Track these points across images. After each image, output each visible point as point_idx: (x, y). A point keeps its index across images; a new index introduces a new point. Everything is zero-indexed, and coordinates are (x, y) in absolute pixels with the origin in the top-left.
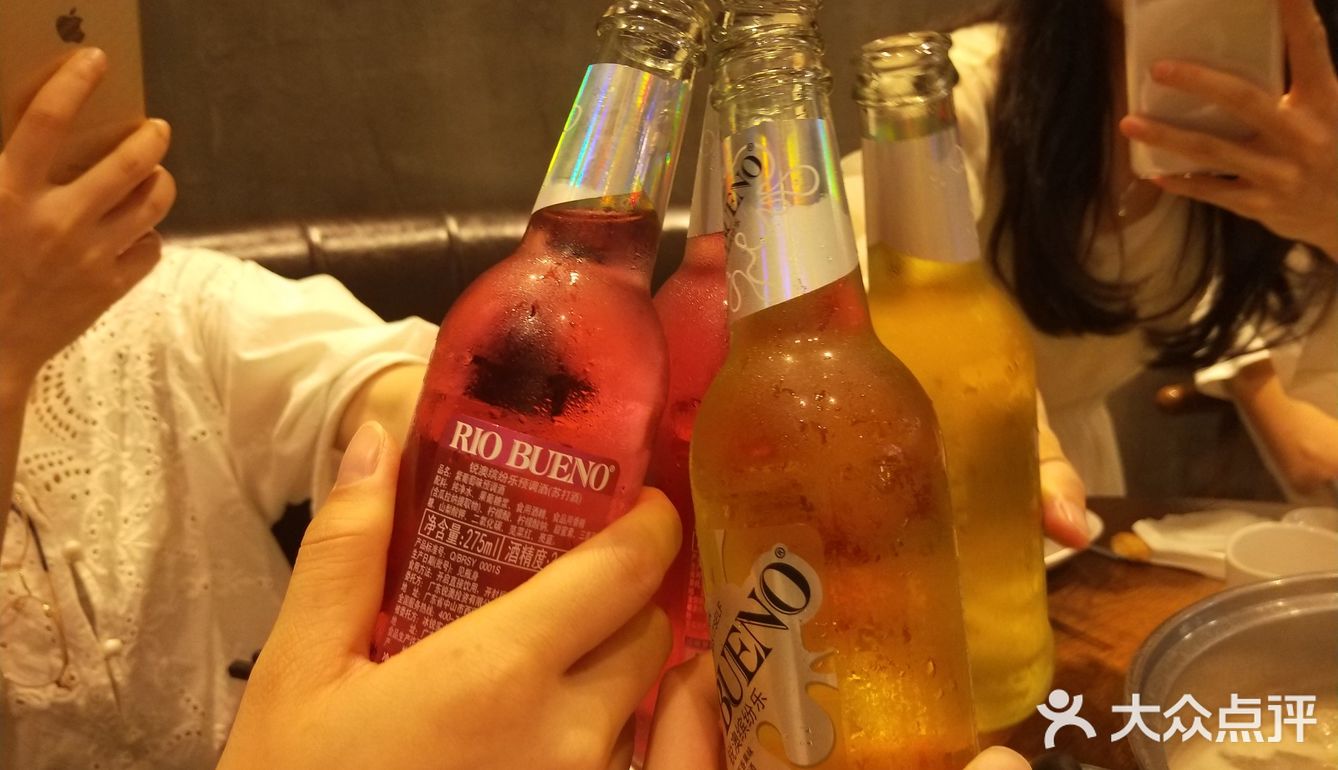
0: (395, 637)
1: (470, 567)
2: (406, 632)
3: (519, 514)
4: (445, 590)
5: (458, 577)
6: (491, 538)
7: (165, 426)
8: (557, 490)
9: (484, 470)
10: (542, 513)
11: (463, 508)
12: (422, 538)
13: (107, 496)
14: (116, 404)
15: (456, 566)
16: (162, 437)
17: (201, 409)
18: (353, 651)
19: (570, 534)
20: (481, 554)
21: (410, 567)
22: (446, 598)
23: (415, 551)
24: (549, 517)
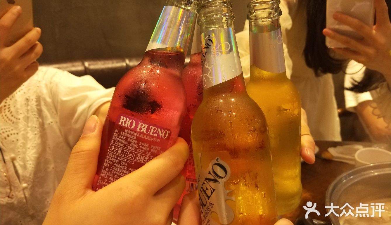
0: (100, 183)
1: (124, 162)
2: (104, 181)
3: (140, 145)
4: (116, 169)
5: (121, 165)
6: (131, 153)
7: (40, 120)
8: (152, 138)
9: (130, 131)
10: (147, 145)
11: (123, 143)
12: (110, 152)
13: (23, 141)
14: (26, 114)
15: (120, 161)
16: (40, 123)
17: (51, 115)
18: (87, 187)
19: (156, 152)
20: (128, 157)
21: (106, 161)
22: (117, 171)
23: (107, 156)
24: (150, 146)
